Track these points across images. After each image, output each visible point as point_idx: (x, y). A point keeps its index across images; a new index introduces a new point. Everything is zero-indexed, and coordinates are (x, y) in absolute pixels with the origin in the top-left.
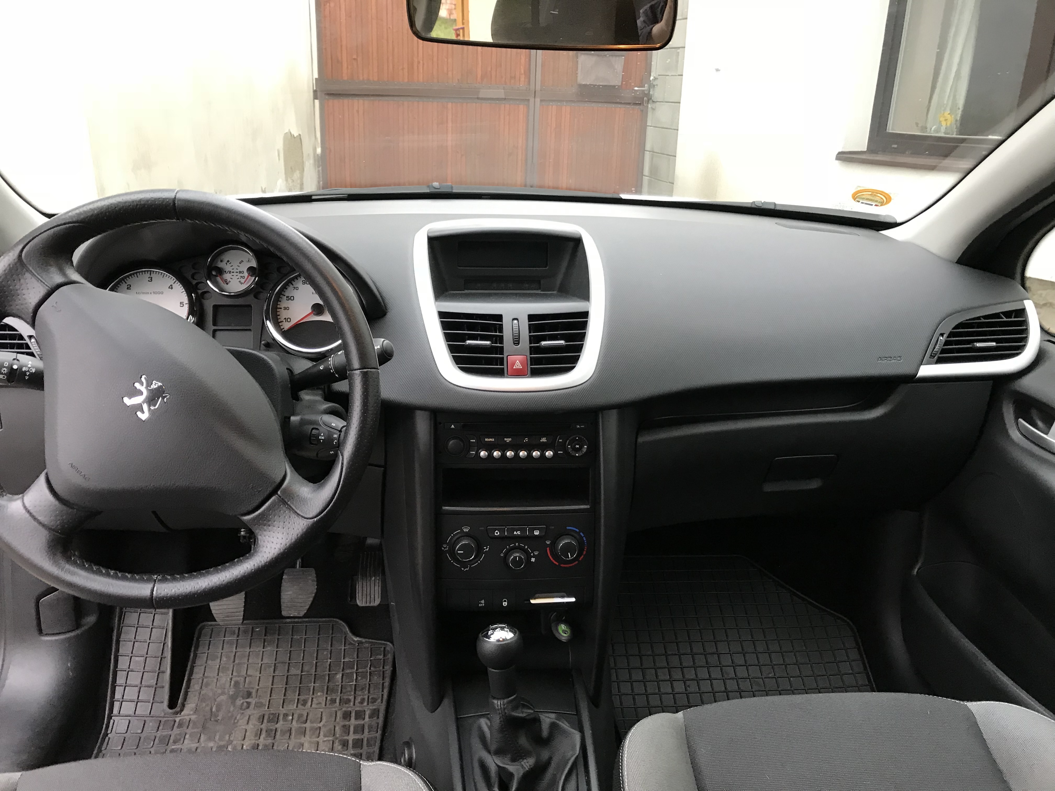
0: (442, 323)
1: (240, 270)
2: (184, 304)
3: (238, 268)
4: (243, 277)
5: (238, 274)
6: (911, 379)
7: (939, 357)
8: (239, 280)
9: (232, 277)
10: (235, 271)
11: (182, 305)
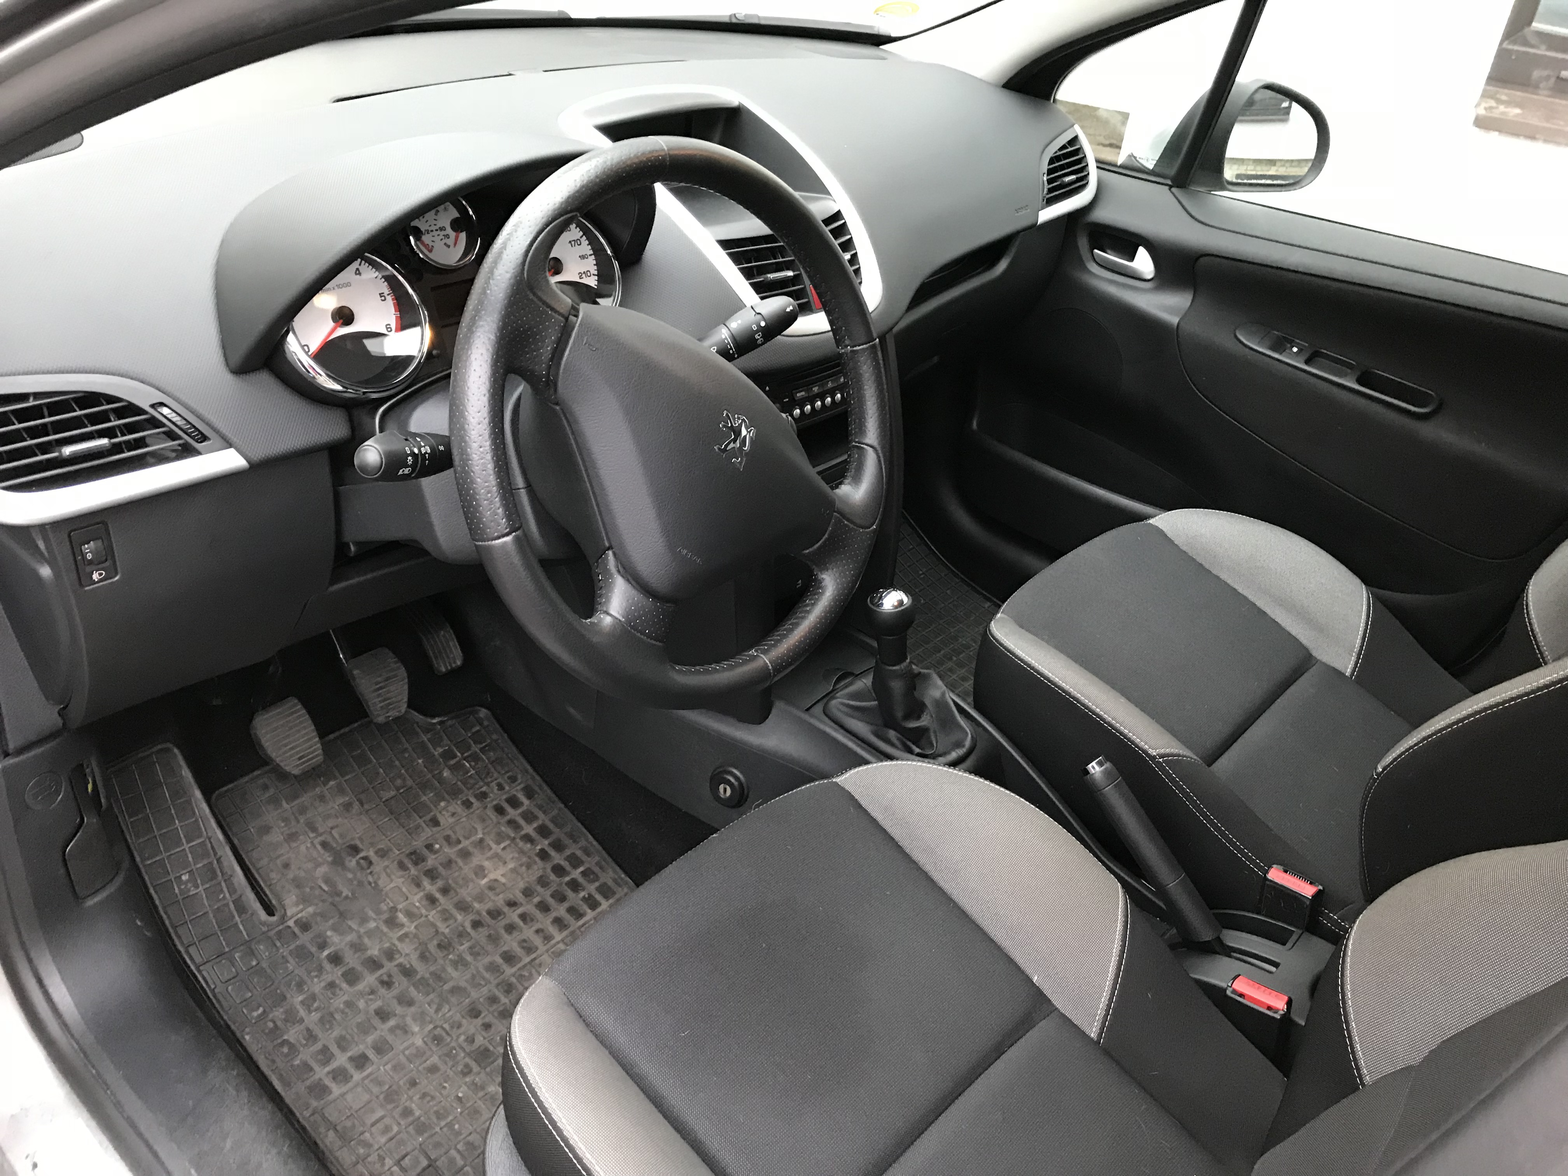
0: (731, 255)
1: (440, 224)
2: (385, 295)
3: (435, 222)
4: (447, 236)
5: (438, 232)
6: (1034, 228)
7: (1047, 199)
8: (444, 241)
9: (433, 239)
10: (434, 228)
11: (383, 298)
